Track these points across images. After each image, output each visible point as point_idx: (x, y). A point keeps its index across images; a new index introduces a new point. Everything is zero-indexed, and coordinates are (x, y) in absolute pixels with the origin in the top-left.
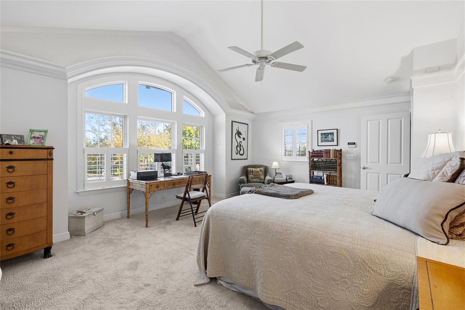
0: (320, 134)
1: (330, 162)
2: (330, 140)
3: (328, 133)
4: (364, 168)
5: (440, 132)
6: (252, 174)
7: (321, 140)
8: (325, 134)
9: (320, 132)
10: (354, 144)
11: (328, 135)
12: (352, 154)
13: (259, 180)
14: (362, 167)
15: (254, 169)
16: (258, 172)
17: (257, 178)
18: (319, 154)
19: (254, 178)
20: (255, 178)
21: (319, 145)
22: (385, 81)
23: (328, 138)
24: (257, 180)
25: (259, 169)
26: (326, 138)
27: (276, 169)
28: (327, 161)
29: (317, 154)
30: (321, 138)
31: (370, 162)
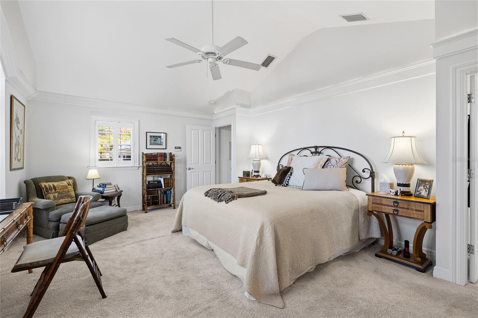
0: (149, 136)
1: (161, 165)
2: (159, 143)
3: (157, 136)
4: (189, 169)
5: (257, 144)
6: (56, 192)
7: (150, 143)
8: (154, 136)
9: (149, 135)
10: (180, 148)
11: (158, 138)
12: (178, 157)
13: (69, 199)
14: (188, 169)
15: (55, 184)
16: (65, 187)
17: (65, 196)
18: (152, 157)
19: (61, 197)
20: (63, 197)
21: (147, 148)
22: (209, 102)
23: (157, 141)
24: (66, 199)
25: (65, 183)
26: (155, 141)
27: (93, 179)
28: (158, 164)
29: (151, 157)
30: (150, 140)
31: (193, 164)
